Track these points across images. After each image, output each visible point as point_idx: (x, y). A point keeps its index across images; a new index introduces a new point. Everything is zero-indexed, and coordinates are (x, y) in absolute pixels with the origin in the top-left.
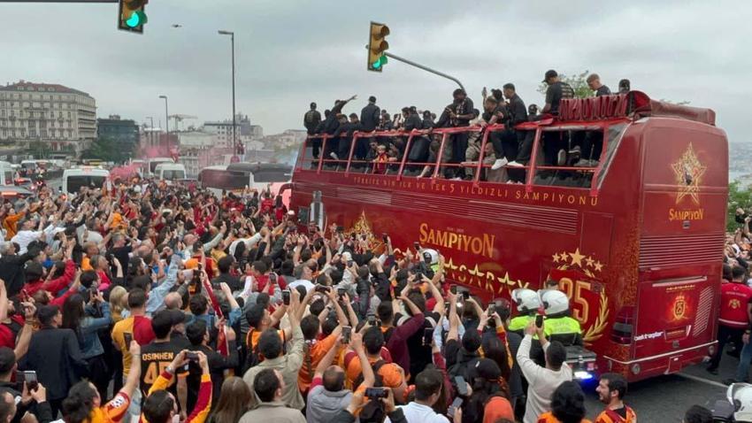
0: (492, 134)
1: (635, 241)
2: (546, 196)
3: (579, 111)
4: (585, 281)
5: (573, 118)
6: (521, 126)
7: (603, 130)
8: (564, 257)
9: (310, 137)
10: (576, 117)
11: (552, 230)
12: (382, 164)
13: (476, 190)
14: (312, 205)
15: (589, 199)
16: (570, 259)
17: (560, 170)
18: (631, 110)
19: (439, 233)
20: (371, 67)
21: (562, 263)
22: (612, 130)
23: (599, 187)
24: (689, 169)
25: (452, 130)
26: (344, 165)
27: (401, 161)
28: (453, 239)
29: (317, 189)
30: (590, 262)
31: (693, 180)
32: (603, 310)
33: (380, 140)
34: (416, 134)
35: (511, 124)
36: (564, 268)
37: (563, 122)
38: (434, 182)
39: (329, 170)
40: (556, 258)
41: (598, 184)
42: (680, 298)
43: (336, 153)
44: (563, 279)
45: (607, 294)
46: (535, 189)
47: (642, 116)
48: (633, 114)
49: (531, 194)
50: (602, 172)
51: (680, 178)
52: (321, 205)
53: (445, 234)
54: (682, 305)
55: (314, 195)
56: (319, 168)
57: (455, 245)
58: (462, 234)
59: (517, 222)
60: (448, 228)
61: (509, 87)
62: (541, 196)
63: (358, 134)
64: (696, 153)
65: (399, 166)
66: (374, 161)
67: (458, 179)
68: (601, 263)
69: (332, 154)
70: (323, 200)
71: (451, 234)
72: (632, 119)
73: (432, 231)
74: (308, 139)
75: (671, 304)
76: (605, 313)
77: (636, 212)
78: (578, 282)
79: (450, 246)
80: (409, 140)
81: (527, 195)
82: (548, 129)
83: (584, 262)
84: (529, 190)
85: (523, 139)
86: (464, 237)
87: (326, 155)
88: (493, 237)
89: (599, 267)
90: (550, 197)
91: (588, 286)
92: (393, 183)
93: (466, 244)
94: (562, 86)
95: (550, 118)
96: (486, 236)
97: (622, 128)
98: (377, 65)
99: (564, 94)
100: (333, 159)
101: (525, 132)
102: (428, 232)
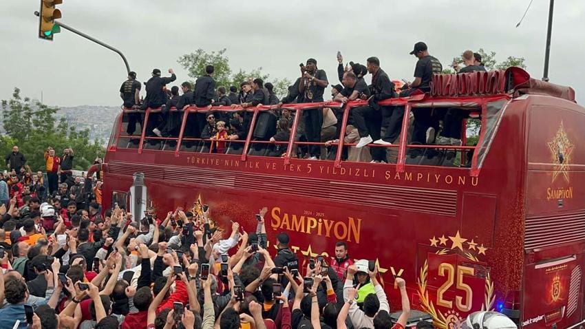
0: (353, 111)
1: (520, 222)
2: (420, 176)
3: (453, 87)
4: (468, 266)
5: (448, 94)
6: (388, 102)
7: (481, 106)
8: (443, 240)
9: (127, 111)
10: (450, 93)
11: (428, 212)
12: (221, 142)
13: (338, 170)
14: (132, 189)
15: (469, 179)
16: (450, 243)
17: (429, 148)
18: (509, 86)
19: (294, 217)
20: (42, 35)
21: (440, 247)
22: (491, 107)
23: (480, 167)
24: (561, 147)
25: (306, 106)
26: (174, 144)
27: (245, 139)
28: (312, 223)
29: (138, 169)
30: (472, 245)
31: (564, 158)
32: (490, 295)
33: (218, 115)
34: (262, 109)
35: (376, 100)
36: (443, 252)
37: (436, 98)
38: (287, 162)
39: (153, 149)
40: (434, 242)
41: (478, 163)
42: (556, 278)
43: (160, 129)
44: (443, 264)
45: (492, 279)
46: (407, 169)
47: (521, 94)
48: (512, 91)
49: (402, 175)
50: (483, 151)
51: (555, 156)
52: (144, 189)
53: (302, 218)
54: (558, 286)
55: (135, 178)
56: (141, 146)
57: (315, 231)
58: (322, 218)
59: (387, 203)
60: (306, 212)
61: (373, 62)
62: (415, 176)
63: (190, 108)
64: (566, 131)
65: (243, 145)
66: (211, 139)
67: (313, 158)
68: (485, 246)
69: (155, 130)
70: (146, 183)
71: (310, 219)
72: (511, 96)
73: (286, 215)
74: (124, 113)
75: (550, 286)
76: (491, 299)
77: (521, 192)
78: (459, 267)
79: (308, 231)
80: (255, 115)
81: (398, 175)
82: (419, 105)
83: (465, 245)
84: (399, 170)
85: (390, 115)
86: (326, 221)
87: (149, 132)
88: (359, 220)
89: (482, 250)
90: (425, 177)
91: (471, 271)
92: (237, 163)
93: (328, 229)
94: (432, 61)
95: (421, 94)
96: (351, 220)
97: (502, 105)
98: (48, 33)
99: (434, 69)
100: (157, 136)
101: (391, 108)
102: (281, 217)
